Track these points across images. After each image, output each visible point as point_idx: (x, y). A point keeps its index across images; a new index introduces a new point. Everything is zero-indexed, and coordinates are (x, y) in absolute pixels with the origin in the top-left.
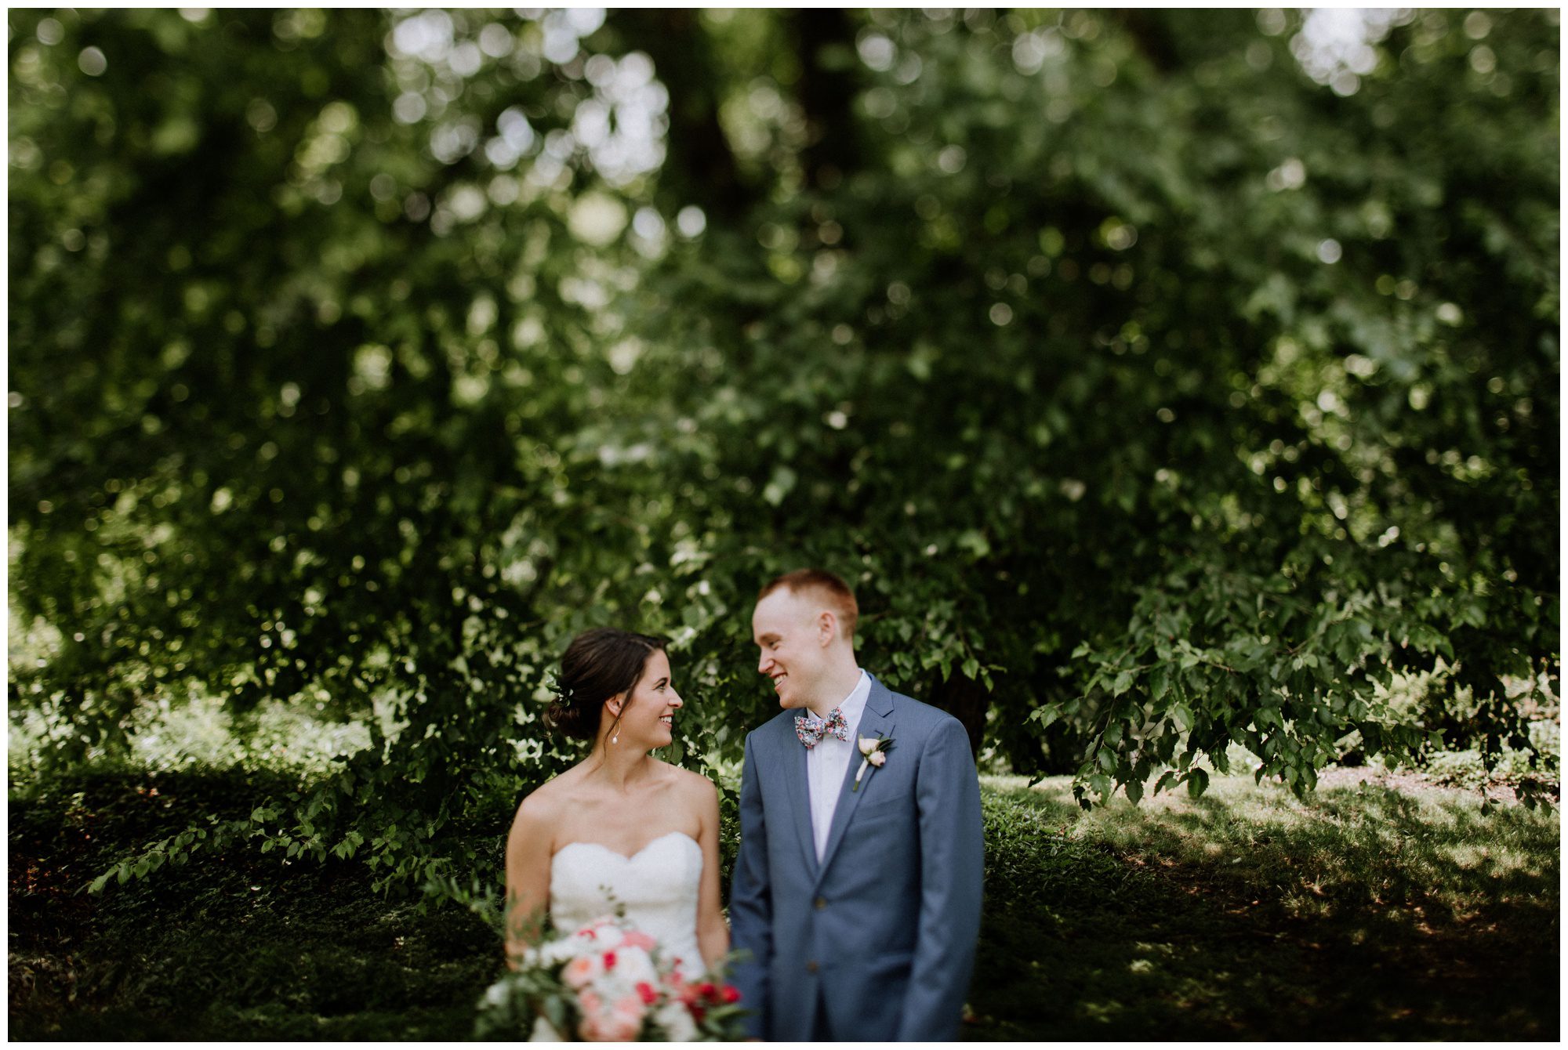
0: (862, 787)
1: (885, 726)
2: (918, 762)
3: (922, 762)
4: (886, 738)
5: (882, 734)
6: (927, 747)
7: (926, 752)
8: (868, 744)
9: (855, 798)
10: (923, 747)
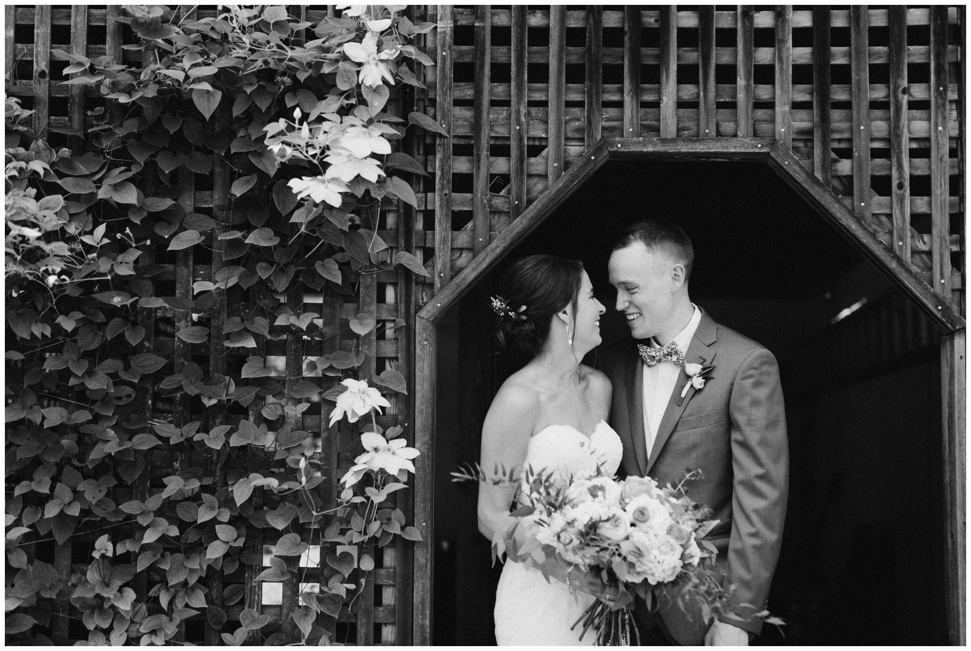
0: (686, 401)
1: (708, 354)
2: (732, 384)
3: (735, 384)
4: (707, 364)
5: (705, 360)
6: (740, 372)
7: (738, 377)
8: (694, 369)
9: (678, 411)
10: (737, 372)
